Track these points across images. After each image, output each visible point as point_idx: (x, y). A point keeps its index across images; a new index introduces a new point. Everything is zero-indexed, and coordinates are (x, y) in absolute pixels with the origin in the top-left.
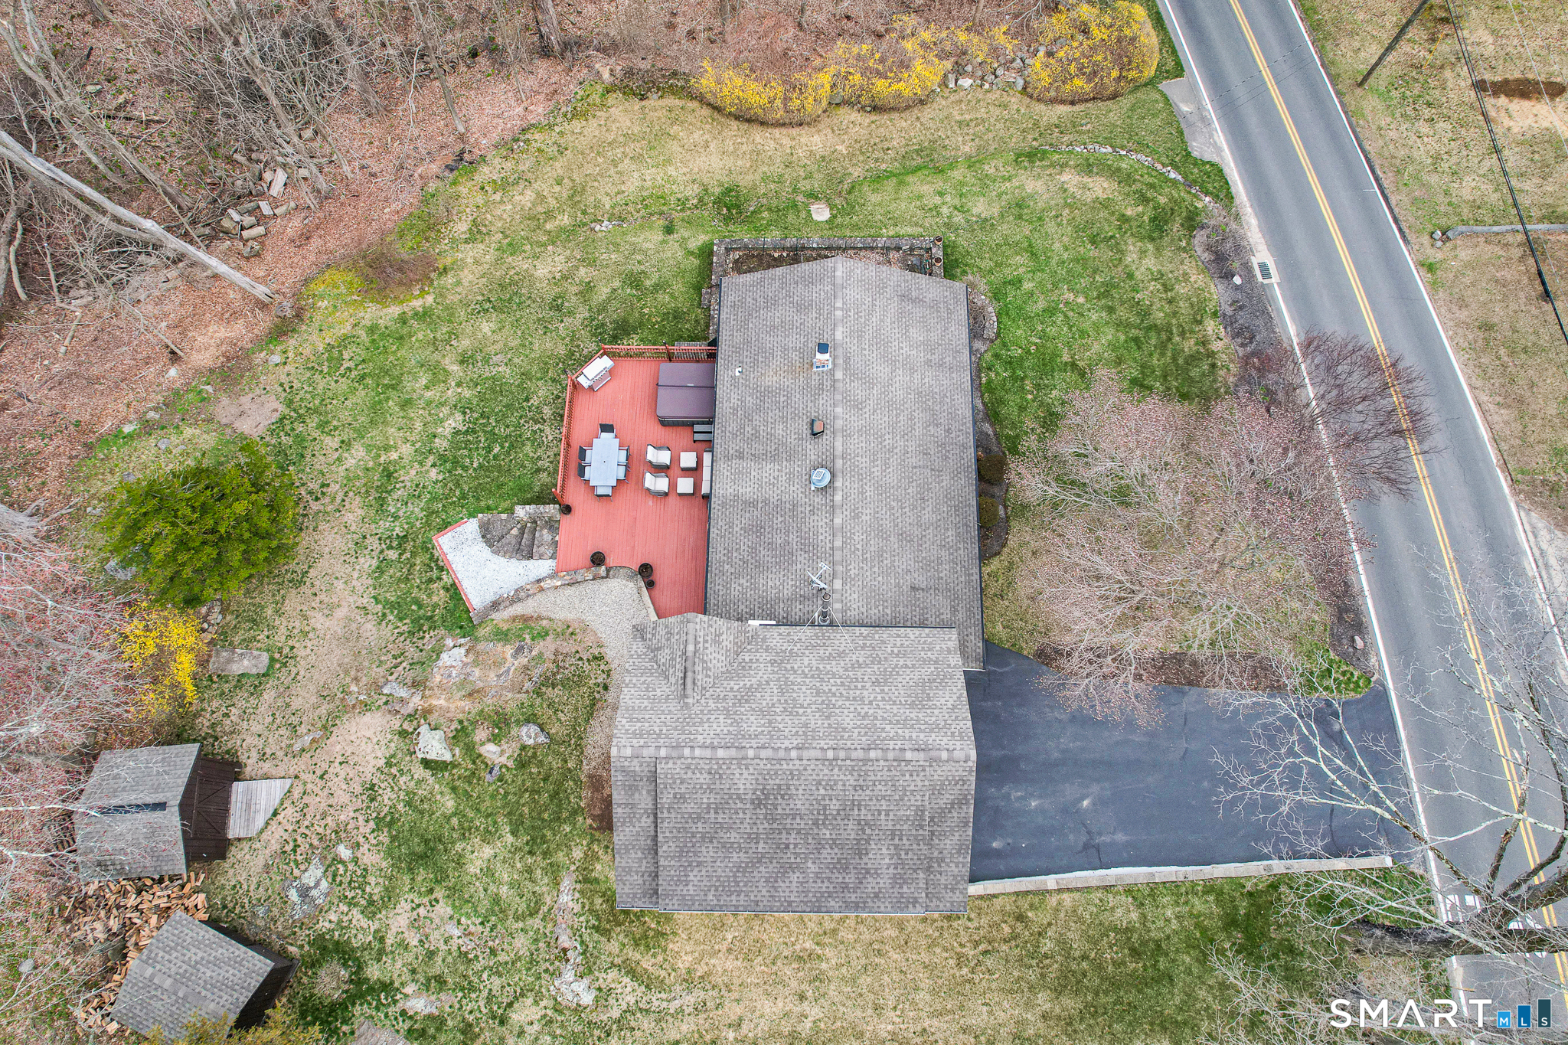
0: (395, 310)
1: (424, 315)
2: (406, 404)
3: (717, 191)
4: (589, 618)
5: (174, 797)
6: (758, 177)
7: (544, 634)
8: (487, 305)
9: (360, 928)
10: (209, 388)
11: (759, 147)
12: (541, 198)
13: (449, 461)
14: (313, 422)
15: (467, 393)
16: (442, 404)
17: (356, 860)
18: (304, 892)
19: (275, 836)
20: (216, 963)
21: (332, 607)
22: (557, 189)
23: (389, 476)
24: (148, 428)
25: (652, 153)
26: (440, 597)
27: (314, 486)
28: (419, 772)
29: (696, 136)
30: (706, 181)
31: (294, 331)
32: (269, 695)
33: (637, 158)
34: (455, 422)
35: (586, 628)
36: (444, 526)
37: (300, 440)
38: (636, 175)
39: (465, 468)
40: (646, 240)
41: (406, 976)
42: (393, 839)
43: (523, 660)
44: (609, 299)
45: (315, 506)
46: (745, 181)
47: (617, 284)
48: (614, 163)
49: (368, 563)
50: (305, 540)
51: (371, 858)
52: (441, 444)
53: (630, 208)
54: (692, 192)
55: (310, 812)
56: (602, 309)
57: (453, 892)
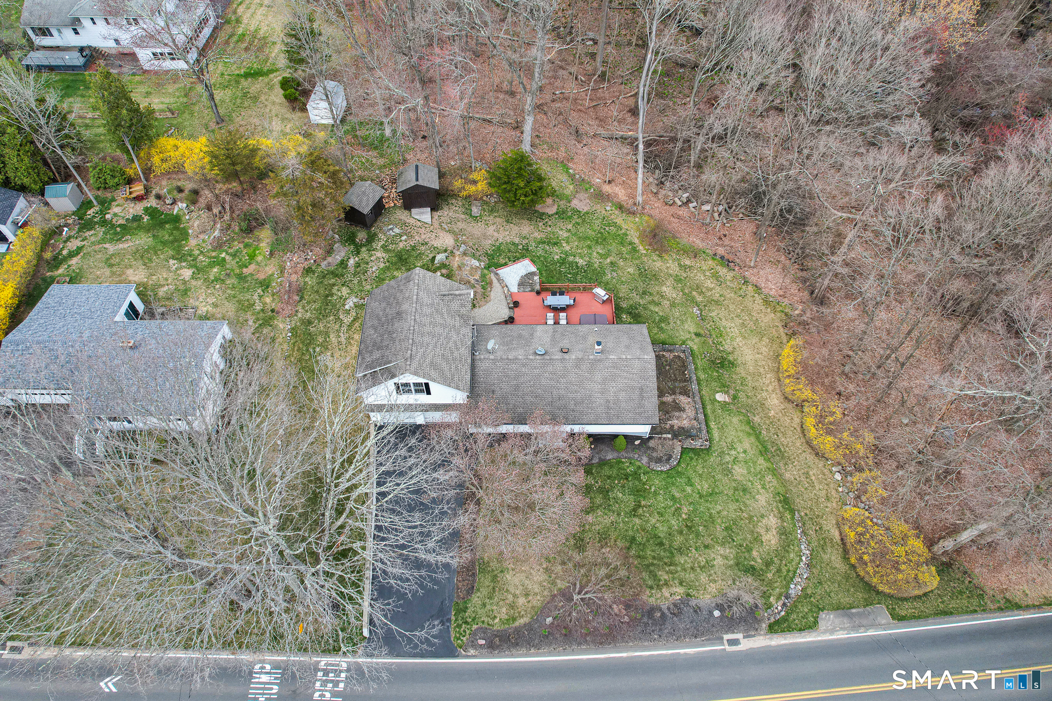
0: (636, 241)
1: (634, 250)
2: (589, 247)
3: (731, 358)
4: (491, 303)
5: (420, 183)
6: (743, 375)
7: (483, 288)
8: (643, 270)
9: (378, 245)
10: (592, 190)
11: (764, 376)
12: (711, 289)
13: (563, 262)
14: (579, 221)
15: (596, 265)
16: (590, 258)
17: (401, 241)
18: (391, 229)
19: (412, 221)
21: (498, 232)
22: (718, 295)
23: (555, 244)
24: (572, 177)
25: (749, 332)
26: (502, 261)
27: (550, 223)
28: (431, 256)
29: (764, 348)
30: (736, 353)
31: (622, 212)
32: (463, 216)
33: (743, 325)
34: (581, 262)
35: (487, 302)
36: (533, 261)
37: (570, 217)
38: (733, 325)
39: (560, 266)
40: (689, 326)
41: (361, 258)
42: (408, 251)
43: (473, 282)
44: (651, 311)
45: (541, 224)
46: (741, 370)
47: (661, 314)
48: (738, 316)
49: (517, 241)
50: (526, 222)
51: (401, 245)
52: (571, 259)
53: (711, 323)
54: (728, 347)
55: (420, 229)
56: (645, 309)
57: (388, 268)
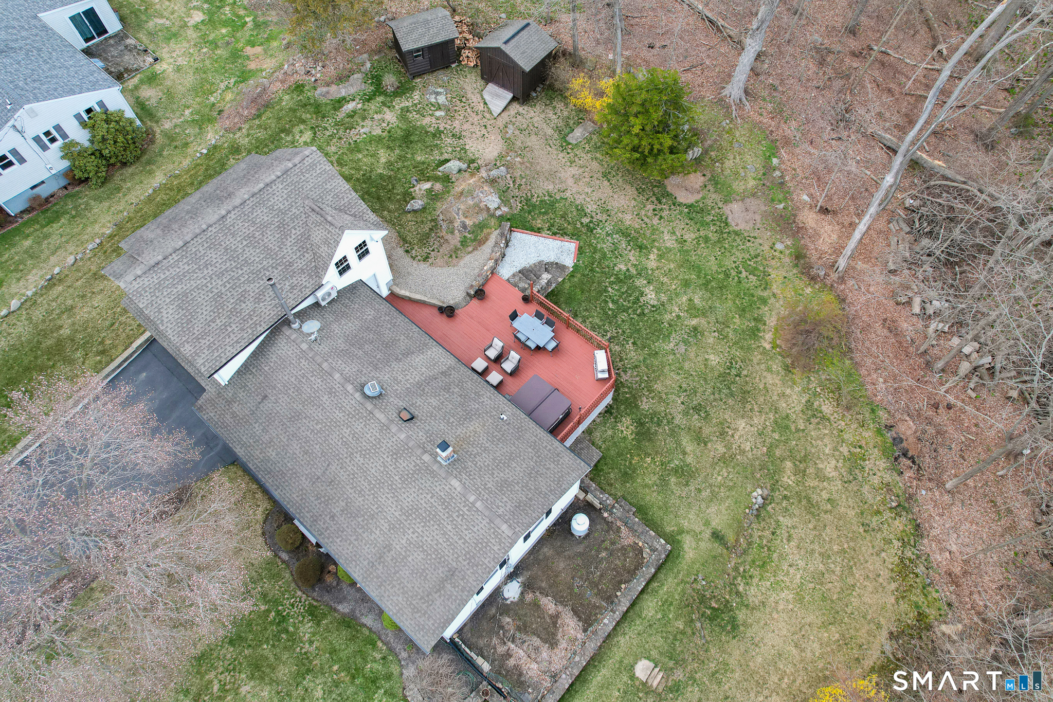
0: (772, 321)
1: (754, 333)
2: (686, 284)
3: (741, 615)
4: (452, 270)
5: (507, 49)
6: (732, 662)
7: (464, 243)
8: (734, 372)
9: (401, 103)
10: (781, 206)
11: (766, 692)
12: (823, 478)
13: (624, 279)
14: (714, 237)
15: (667, 317)
16: (670, 300)
17: (431, 115)
18: (437, 94)
19: (475, 99)
20: (423, 35)
21: (577, 180)
22: (825, 495)
23: (641, 248)
24: (768, 169)
25: (817, 595)
26: (539, 223)
27: (665, 214)
28: (446, 156)
29: (816, 645)
30: (757, 614)
31: (796, 265)
32: (550, 131)
33: (819, 578)
34: (651, 296)
35: (448, 264)
36: (580, 251)
37: (705, 224)
38: (801, 564)
39: (611, 283)
40: (719, 512)
43: (457, 224)
44: (678, 443)
45: (650, 207)
46: (735, 650)
47: (689, 459)
48: (825, 556)
49: (590, 208)
50: (631, 191)
52: (640, 282)
53: (767, 533)
54: (754, 593)
55: (474, 115)
56: (673, 433)
